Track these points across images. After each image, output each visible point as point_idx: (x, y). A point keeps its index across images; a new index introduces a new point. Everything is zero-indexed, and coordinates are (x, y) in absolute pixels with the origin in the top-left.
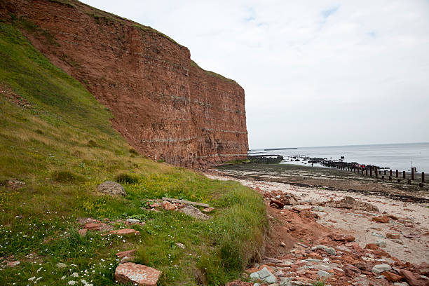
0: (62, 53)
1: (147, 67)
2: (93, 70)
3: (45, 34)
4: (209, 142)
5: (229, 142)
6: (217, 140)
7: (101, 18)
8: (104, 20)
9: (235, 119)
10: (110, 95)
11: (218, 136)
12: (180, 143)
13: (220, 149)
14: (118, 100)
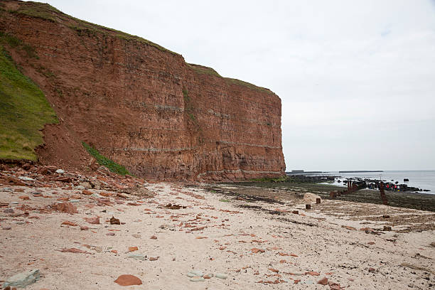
0: (40, 65)
1: (129, 77)
2: (69, 81)
3: (26, 48)
4: (227, 157)
5: (254, 157)
6: (239, 155)
7: (84, 30)
8: (86, 31)
9: (265, 132)
10: (83, 104)
11: (239, 150)
12: (165, 153)
13: (243, 164)
14: (91, 108)
